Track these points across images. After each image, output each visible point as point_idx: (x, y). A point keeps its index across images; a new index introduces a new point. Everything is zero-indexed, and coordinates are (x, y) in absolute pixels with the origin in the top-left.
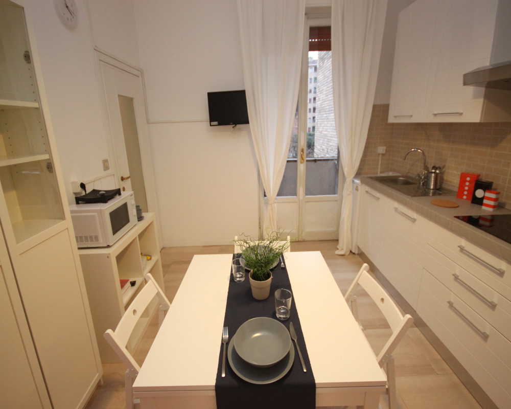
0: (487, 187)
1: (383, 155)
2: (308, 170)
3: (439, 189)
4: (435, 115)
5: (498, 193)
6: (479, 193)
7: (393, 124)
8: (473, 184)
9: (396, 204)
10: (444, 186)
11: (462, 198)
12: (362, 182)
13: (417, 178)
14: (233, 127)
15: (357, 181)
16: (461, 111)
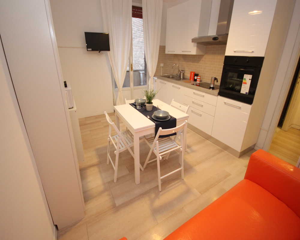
0: (197, 75)
1: (163, 67)
2: (134, 75)
3: (184, 78)
4: (183, 51)
5: (200, 77)
6: (196, 78)
7: (168, 54)
8: (194, 75)
9: (173, 84)
10: (185, 77)
11: (191, 80)
12: (158, 78)
13: (176, 75)
14: (99, 52)
15: (156, 78)
16: (190, 51)
